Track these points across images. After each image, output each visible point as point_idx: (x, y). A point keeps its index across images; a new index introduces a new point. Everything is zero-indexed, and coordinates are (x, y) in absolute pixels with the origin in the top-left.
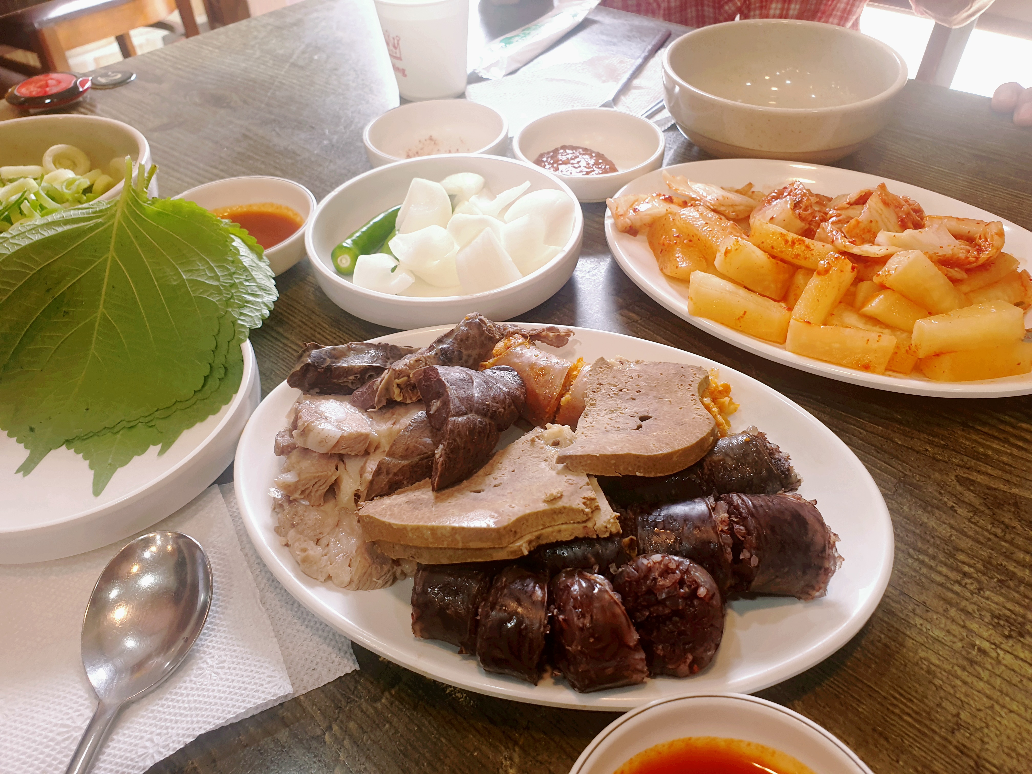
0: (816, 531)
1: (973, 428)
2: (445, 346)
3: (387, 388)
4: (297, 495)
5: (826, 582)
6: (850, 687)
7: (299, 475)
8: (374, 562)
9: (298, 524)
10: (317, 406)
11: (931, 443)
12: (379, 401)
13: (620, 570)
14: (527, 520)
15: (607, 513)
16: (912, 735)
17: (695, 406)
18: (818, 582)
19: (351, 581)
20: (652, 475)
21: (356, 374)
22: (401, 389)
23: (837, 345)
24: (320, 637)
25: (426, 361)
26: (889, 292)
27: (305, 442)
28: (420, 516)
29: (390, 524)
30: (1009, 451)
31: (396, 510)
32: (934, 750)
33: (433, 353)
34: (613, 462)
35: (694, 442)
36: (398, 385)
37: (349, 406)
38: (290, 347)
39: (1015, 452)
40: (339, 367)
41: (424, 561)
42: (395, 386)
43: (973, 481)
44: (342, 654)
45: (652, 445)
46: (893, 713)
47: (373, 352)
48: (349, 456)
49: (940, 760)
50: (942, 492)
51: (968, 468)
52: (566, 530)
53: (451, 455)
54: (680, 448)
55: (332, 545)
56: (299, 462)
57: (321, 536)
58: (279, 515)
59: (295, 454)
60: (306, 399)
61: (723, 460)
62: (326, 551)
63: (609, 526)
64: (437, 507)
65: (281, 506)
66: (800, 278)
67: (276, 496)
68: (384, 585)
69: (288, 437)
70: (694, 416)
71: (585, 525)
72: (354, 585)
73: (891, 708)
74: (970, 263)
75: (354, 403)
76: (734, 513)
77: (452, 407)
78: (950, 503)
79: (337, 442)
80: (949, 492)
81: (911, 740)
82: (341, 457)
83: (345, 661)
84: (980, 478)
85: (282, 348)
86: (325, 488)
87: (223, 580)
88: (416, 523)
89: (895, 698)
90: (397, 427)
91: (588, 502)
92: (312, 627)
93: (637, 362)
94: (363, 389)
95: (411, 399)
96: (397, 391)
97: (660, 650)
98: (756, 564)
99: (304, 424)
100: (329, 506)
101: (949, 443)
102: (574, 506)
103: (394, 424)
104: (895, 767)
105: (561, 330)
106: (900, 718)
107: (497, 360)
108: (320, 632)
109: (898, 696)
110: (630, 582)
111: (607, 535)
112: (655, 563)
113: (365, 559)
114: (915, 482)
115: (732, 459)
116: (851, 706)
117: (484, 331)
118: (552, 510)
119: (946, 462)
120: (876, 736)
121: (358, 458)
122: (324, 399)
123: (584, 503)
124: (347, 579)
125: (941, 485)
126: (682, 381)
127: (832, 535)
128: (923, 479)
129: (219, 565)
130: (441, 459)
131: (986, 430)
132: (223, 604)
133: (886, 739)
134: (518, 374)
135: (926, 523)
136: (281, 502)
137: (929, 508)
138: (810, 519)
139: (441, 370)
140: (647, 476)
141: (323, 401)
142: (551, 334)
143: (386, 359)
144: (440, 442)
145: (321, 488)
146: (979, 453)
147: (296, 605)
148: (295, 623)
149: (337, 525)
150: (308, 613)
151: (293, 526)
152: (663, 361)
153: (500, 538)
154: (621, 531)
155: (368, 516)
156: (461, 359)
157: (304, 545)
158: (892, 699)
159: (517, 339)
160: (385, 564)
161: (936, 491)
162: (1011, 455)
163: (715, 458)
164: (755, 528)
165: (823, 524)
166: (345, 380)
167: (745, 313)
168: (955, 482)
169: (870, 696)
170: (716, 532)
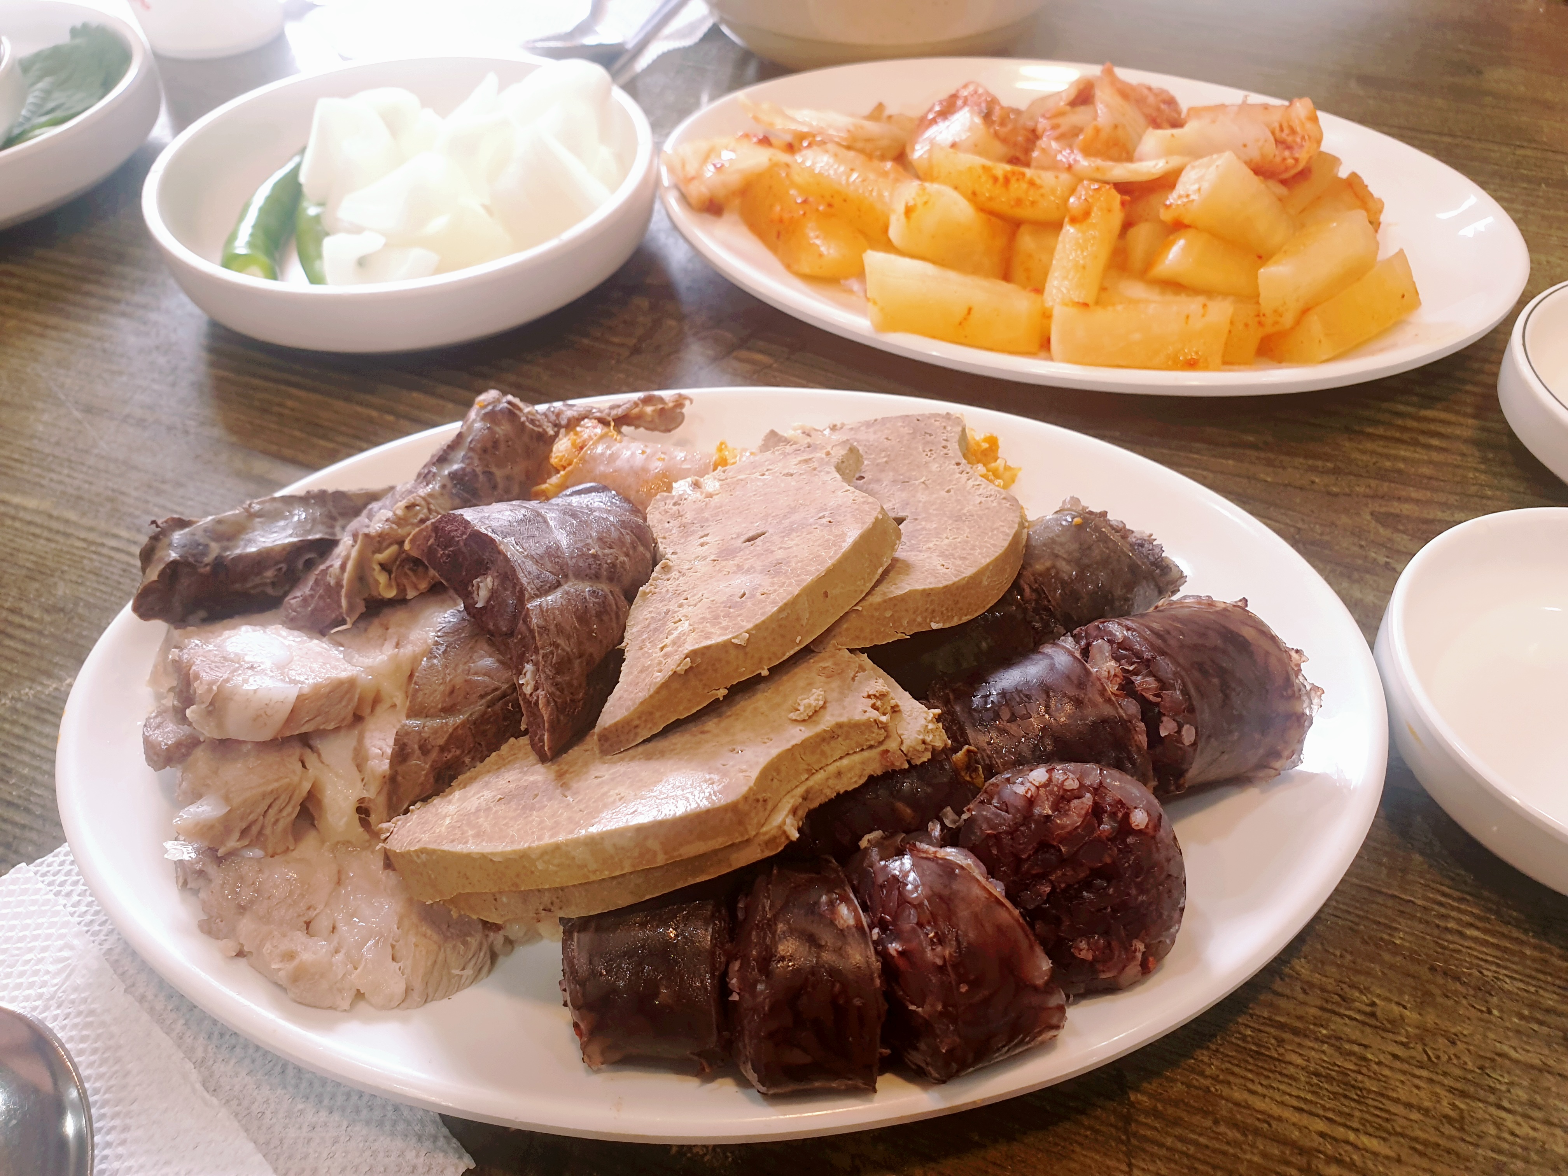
0: (1267, 653)
1: (1362, 433)
2: (455, 467)
3: (361, 576)
4: (232, 843)
5: (1301, 741)
6: (1365, 908)
7: (227, 799)
8: (446, 939)
9: (252, 902)
10: (219, 647)
11: (1313, 469)
12: (351, 607)
13: (965, 816)
14: (778, 771)
15: (915, 714)
16: (1490, 958)
17: (970, 483)
18: (1286, 742)
19: (408, 990)
20: (955, 622)
21: (280, 562)
22: (389, 572)
23: (1137, 336)
24: (368, 1123)
25: (428, 504)
26: (1191, 233)
27: (220, 725)
28: (548, 823)
29: (483, 856)
30: (1426, 457)
31: (485, 823)
32: (1533, 973)
33: (434, 486)
34: (888, 614)
35: (1006, 544)
36: (384, 567)
37: (284, 632)
38: (103, 545)
39: (1435, 456)
40: (240, 558)
41: (575, 912)
42: (377, 568)
43: (1398, 516)
44: (428, 1144)
45: (939, 567)
46: (1447, 929)
47: (300, 514)
48: (321, 733)
49: (1549, 988)
50: (1363, 543)
51: (1382, 497)
52: (850, 769)
53: (559, 679)
54: (988, 560)
55: (343, 928)
56: (216, 772)
57: (312, 913)
58: (202, 895)
59: (201, 757)
60: (189, 637)
61: (1054, 567)
62: (335, 943)
63: (929, 739)
64: (577, 793)
65: (201, 873)
66: (1027, 241)
67: (186, 857)
68: (476, 978)
69: (171, 727)
70: (979, 500)
71: (883, 748)
72: (416, 996)
73: (1442, 923)
74: (1287, 169)
75: (293, 624)
76: (1124, 657)
77: (524, 581)
78: (1382, 560)
79: (292, 711)
80: (1373, 542)
81: (1494, 968)
82: (305, 740)
83: (440, 1158)
84: (1406, 509)
85: (84, 549)
86: (291, 811)
87: (103, 1070)
88: (547, 840)
89: (1441, 904)
90: (408, 650)
91: (879, 703)
92: (343, 1109)
93: (834, 428)
94: (304, 590)
95: (416, 587)
96: (382, 578)
97: (1084, 950)
98: (1193, 739)
99: (210, 690)
100: (309, 846)
101: (1338, 463)
102: (858, 716)
103: (397, 645)
104: (1488, 1022)
105: (667, 399)
106: (1461, 934)
107: (567, 477)
108: (364, 1113)
109: (1443, 899)
110: (997, 837)
111: (927, 756)
112: (1038, 788)
113: (425, 936)
114: (1318, 537)
115: (1069, 562)
116: (1382, 939)
117: (523, 423)
118: (817, 735)
119: (1349, 495)
120: (1440, 980)
121: (343, 733)
122: (226, 628)
123: (874, 707)
124: (398, 987)
125: (1358, 533)
126: (928, 443)
127: (1293, 654)
128: (1328, 530)
129: (83, 1039)
130: (541, 693)
131: (1380, 431)
132: (117, 1122)
133: (1457, 978)
134: (618, 494)
135: (1361, 600)
136: (198, 867)
137: (1356, 575)
138: (1248, 633)
139: (469, 514)
140: (947, 626)
141: (227, 633)
142: (649, 409)
143: (331, 519)
144: (522, 659)
145: (285, 813)
146: (1386, 470)
147: (290, 1072)
148: (302, 1112)
149: (339, 883)
150: (324, 1082)
151: (242, 909)
152: (879, 417)
153: (741, 823)
154: (950, 742)
155: (423, 851)
156: (495, 487)
157: (285, 945)
158: (1436, 907)
159: (590, 429)
160: (471, 935)
161: (1354, 544)
162: (1430, 462)
163: (1039, 567)
164: (1175, 674)
165: (1273, 639)
166: (257, 580)
167: (970, 310)
168: (1373, 524)
169: (1402, 912)
170: (1109, 701)
